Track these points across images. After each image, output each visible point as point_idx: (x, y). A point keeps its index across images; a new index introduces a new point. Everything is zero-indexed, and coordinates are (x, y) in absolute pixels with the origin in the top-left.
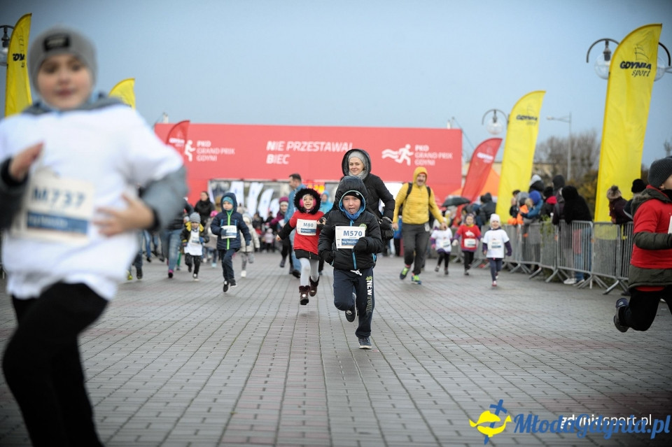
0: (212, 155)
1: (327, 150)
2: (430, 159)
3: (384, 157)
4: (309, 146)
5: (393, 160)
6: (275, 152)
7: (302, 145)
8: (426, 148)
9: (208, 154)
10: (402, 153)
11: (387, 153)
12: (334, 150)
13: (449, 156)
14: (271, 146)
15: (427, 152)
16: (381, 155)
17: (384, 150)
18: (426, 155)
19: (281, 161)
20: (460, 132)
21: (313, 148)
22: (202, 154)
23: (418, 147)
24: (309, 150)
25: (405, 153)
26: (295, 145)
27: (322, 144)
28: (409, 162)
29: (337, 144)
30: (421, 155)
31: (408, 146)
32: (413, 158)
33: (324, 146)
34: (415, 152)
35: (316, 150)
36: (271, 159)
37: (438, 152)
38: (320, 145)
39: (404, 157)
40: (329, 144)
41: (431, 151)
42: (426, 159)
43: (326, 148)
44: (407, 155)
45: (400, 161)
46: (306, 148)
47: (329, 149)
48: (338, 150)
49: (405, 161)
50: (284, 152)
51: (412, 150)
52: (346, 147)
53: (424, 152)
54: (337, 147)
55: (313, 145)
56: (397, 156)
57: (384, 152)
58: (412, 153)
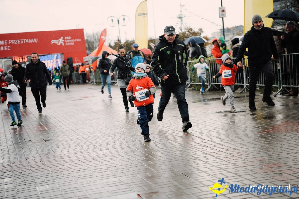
1: (27, 43)
2: (72, 42)
3: (52, 43)
4: (19, 42)
5: (56, 44)
6: (4, 45)
7: (15, 41)
8: (70, 38)
11: (53, 41)
12: (30, 42)
13: (80, 40)
15: (70, 39)
16: (51, 43)
17: (52, 40)
18: (70, 41)
19: (7, 49)
20: (83, 30)
21: (21, 42)
23: (66, 38)
24: (19, 43)
25: (61, 41)
26: (12, 42)
27: (25, 40)
28: (63, 45)
29: (31, 40)
30: (68, 41)
31: (62, 38)
32: (64, 42)
33: (26, 41)
35: (21, 43)
36: (2, 49)
37: (75, 39)
38: (23, 41)
39: (61, 42)
41: (71, 39)
42: (70, 42)
43: (26, 42)
44: (62, 41)
45: (59, 44)
46: (17, 42)
47: (28, 42)
48: (32, 42)
49: (61, 44)
50: (8, 45)
51: (64, 39)
52: (35, 41)
53: (69, 39)
54: (31, 41)
55: (20, 41)
56: (58, 42)
57: (52, 41)
58: (64, 41)
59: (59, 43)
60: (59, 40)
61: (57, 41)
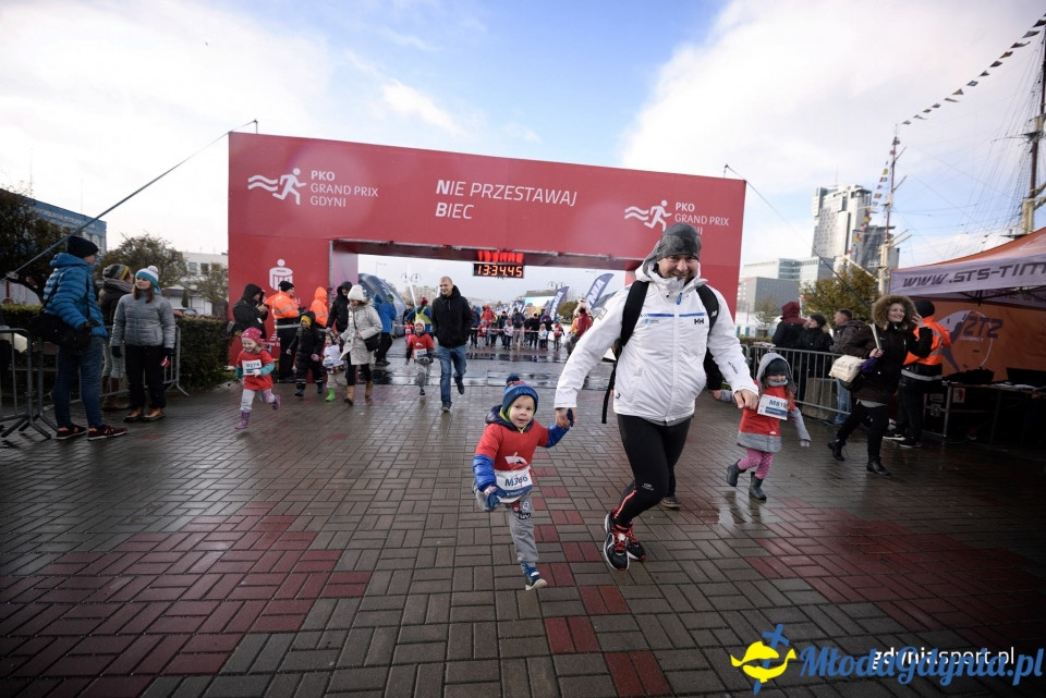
0: (338, 195)
1: (538, 200)
3: (627, 217)
4: (507, 192)
5: (642, 223)
6: (449, 199)
7: (496, 190)
8: (691, 207)
9: (330, 195)
10: (655, 211)
11: (632, 212)
12: (548, 201)
14: (443, 187)
15: (693, 214)
16: (624, 215)
17: (627, 206)
18: (691, 219)
19: (461, 214)
20: (745, 182)
21: (514, 195)
22: (318, 194)
23: (678, 205)
24: (506, 198)
25: (659, 213)
26: (484, 189)
28: (664, 228)
29: (553, 192)
31: (664, 203)
33: (533, 193)
34: (674, 212)
35: (516, 199)
36: (441, 210)
37: (708, 215)
38: (525, 192)
40: (540, 190)
41: (697, 212)
43: (536, 198)
44: (662, 216)
45: (652, 226)
46: (502, 194)
47: (541, 198)
48: (554, 202)
49: (659, 225)
50: (466, 199)
51: (667, 209)
52: (567, 198)
53: (688, 213)
54: (552, 197)
55: (513, 190)
56: (647, 218)
57: (627, 211)
58: (670, 214)
59: (650, 221)
60: (653, 208)
61: (647, 212)
